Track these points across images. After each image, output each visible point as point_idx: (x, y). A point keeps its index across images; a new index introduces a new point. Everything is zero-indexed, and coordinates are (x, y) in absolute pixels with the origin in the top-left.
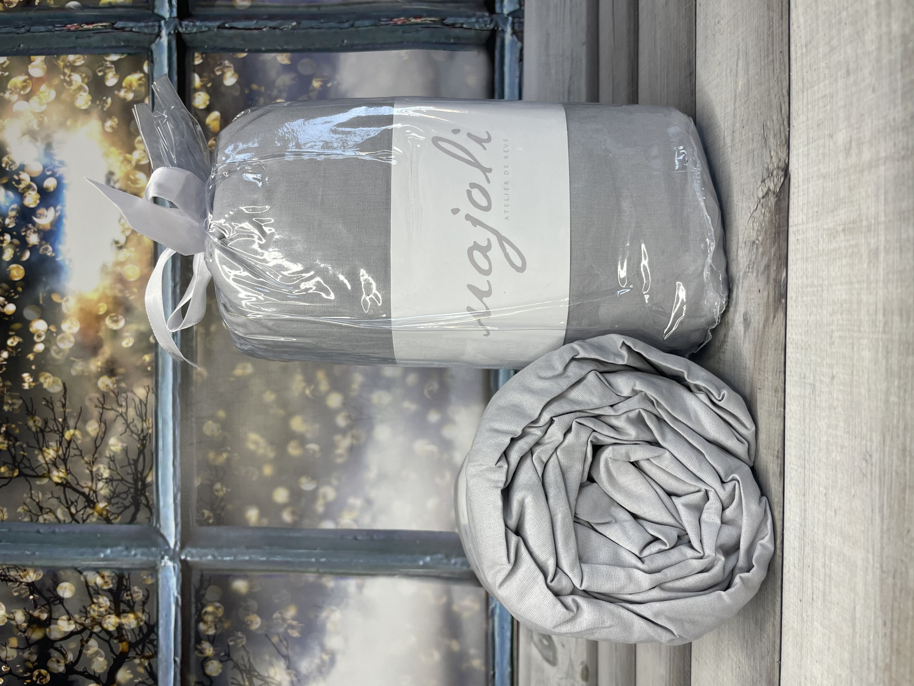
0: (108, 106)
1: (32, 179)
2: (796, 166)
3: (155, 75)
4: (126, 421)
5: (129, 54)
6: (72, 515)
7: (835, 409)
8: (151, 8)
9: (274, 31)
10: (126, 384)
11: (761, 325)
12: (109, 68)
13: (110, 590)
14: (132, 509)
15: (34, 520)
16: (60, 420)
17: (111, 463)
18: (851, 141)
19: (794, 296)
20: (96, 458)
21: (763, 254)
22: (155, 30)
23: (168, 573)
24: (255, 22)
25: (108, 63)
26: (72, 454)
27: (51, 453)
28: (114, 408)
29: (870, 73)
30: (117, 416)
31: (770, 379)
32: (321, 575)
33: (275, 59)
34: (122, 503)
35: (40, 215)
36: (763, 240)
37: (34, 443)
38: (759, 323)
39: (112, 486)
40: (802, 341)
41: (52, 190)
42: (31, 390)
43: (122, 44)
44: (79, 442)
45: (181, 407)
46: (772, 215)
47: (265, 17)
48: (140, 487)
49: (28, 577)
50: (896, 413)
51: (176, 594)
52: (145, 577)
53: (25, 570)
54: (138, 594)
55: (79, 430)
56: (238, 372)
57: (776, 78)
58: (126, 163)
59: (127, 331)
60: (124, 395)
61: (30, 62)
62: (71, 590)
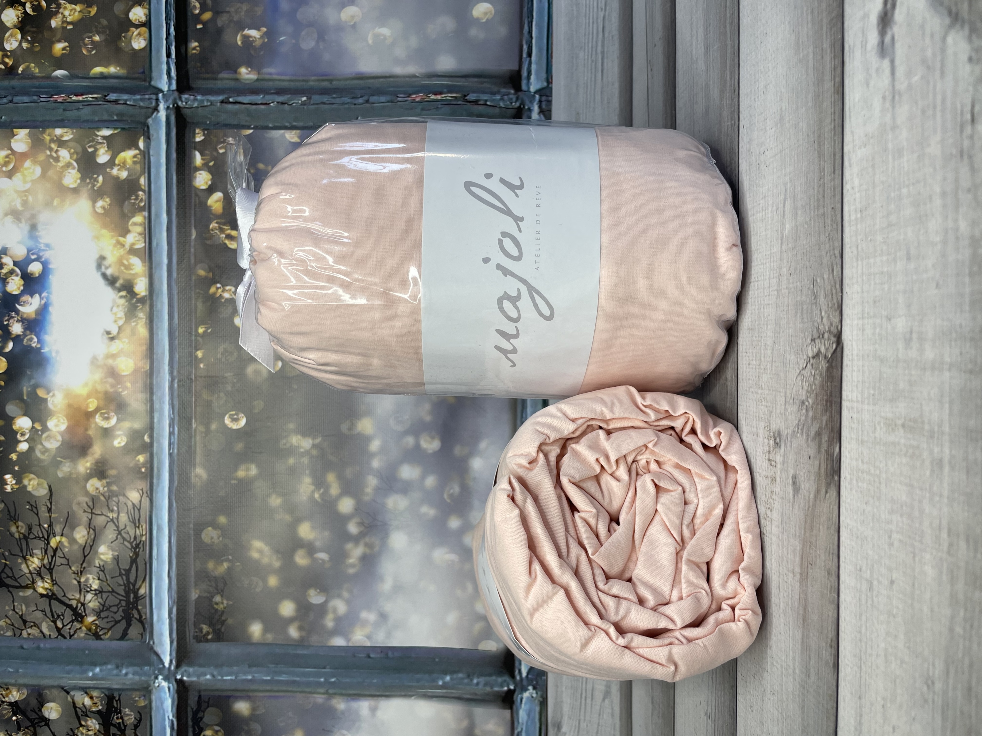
0: (99, 185)
1: (15, 264)
2: (850, 338)
3: (151, 153)
4: (118, 527)
5: (123, 129)
6: (58, 630)
7: (894, 617)
8: (148, 79)
9: (281, 107)
10: (117, 486)
11: (812, 496)
12: (101, 143)
13: (99, 712)
14: (123, 624)
15: (17, 634)
16: (46, 526)
17: (101, 573)
18: (911, 332)
19: (848, 477)
20: (84, 568)
21: (814, 418)
22: (152, 103)
23: (163, 695)
24: (261, 96)
25: (99, 138)
26: (57, 564)
27: (35, 562)
28: (104, 513)
29: (933, 266)
30: (108, 522)
31: (823, 556)
32: (332, 696)
33: (283, 136)
34: (112, 617)
35: (24, 302)
36: (813, 403)
37: (17, 551)
38: (809, 492)
39: (102, 598)
40: (858, 530)
41: (37, 275)
42: (13, 492)
43: (115, 118)
44: (67, 550)
45: (178, 513)
46: (823, 381)
47: (272, 91)
48: (132, 600)
49: (10, 696)
50: (961, 646)
51: (171, 717)
52: (137, 699)
53: (7, 689)
54: (130, 716)
55: (66, 537)
56: (241, 473)
57: (827, 235)
58: (118, 246)
59: (119, 430)
60: (114, 499)
61: (14, 135)
62: (57, 710)
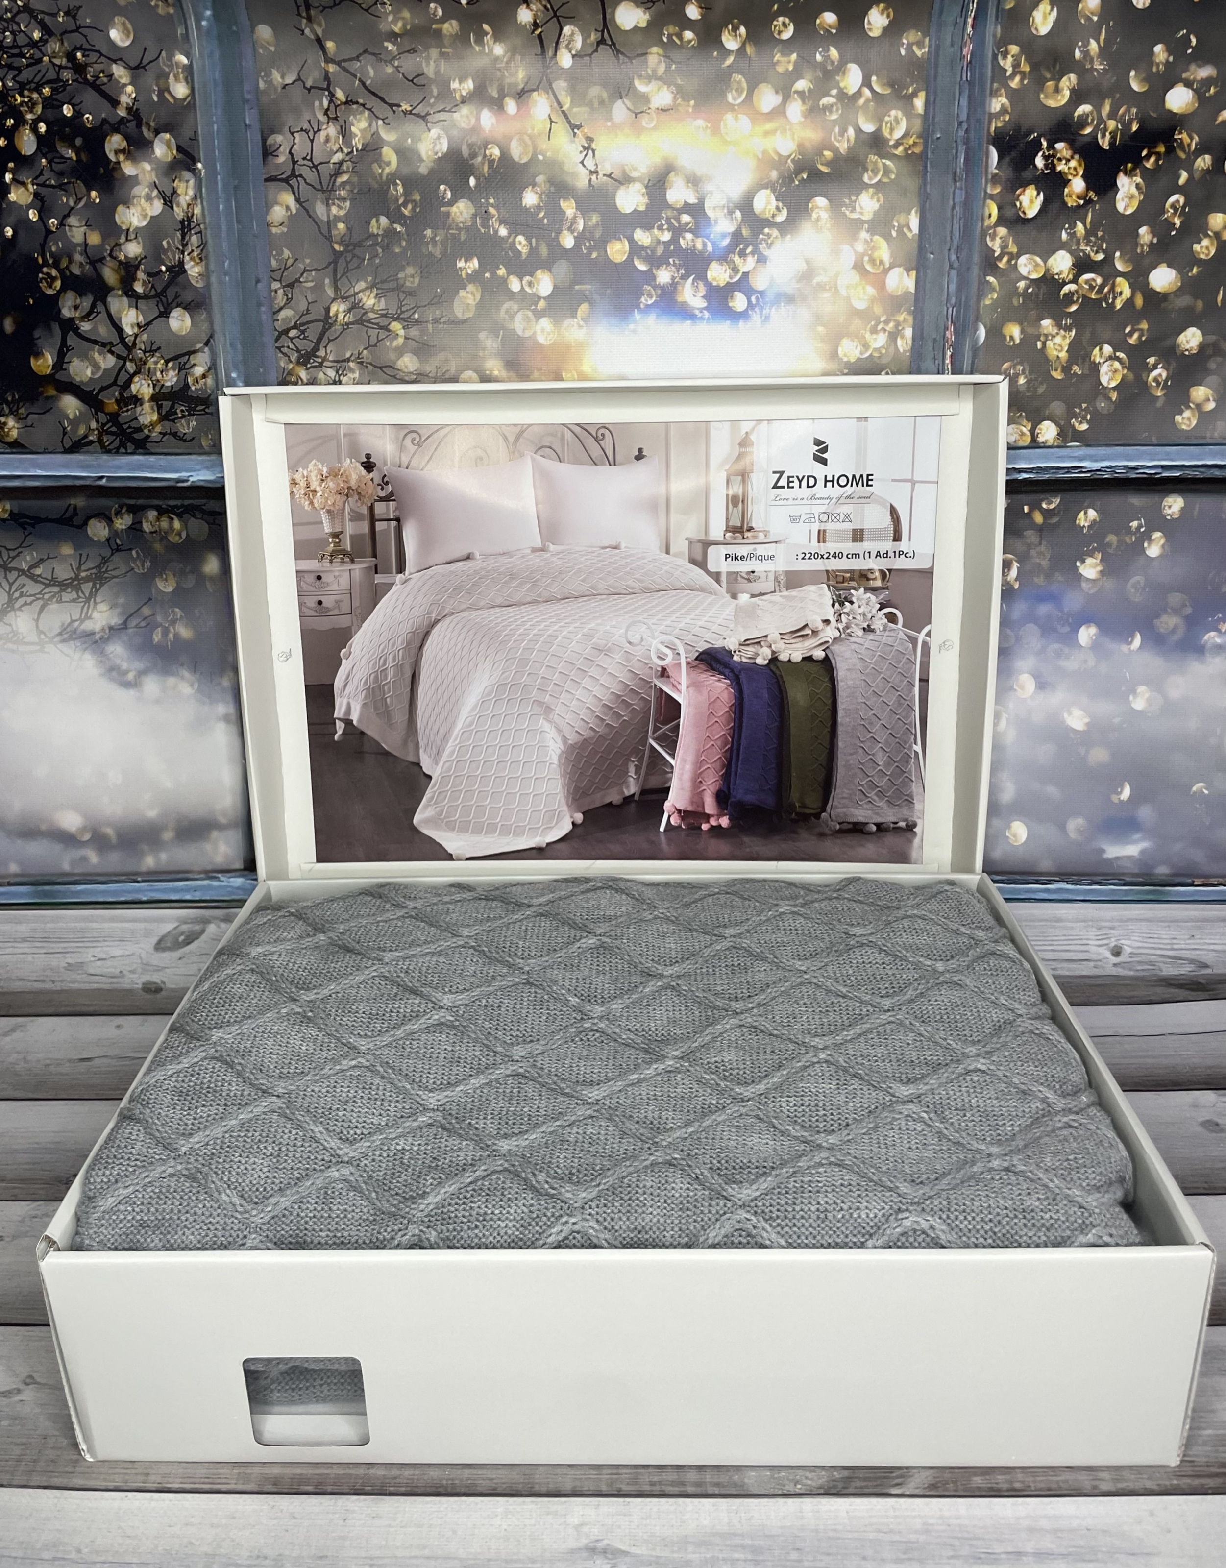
1: (746, 275)
6: (286, 332)
13: (187, 386)
15: (276, 274)
16: (416, 316)
26: (370, 331)
27: (369, 301)
35: (697, 287)
37: (382, 275)
41: (731, 304)
42: (456, 271)
44: (388, 344)
49: (192, 263)
51: (191, 479)
52: (210, 436)
53: (201, 259)
54: (187, 426)
55: (404, 344)
61: (908, 271)
62: (181, 329)
